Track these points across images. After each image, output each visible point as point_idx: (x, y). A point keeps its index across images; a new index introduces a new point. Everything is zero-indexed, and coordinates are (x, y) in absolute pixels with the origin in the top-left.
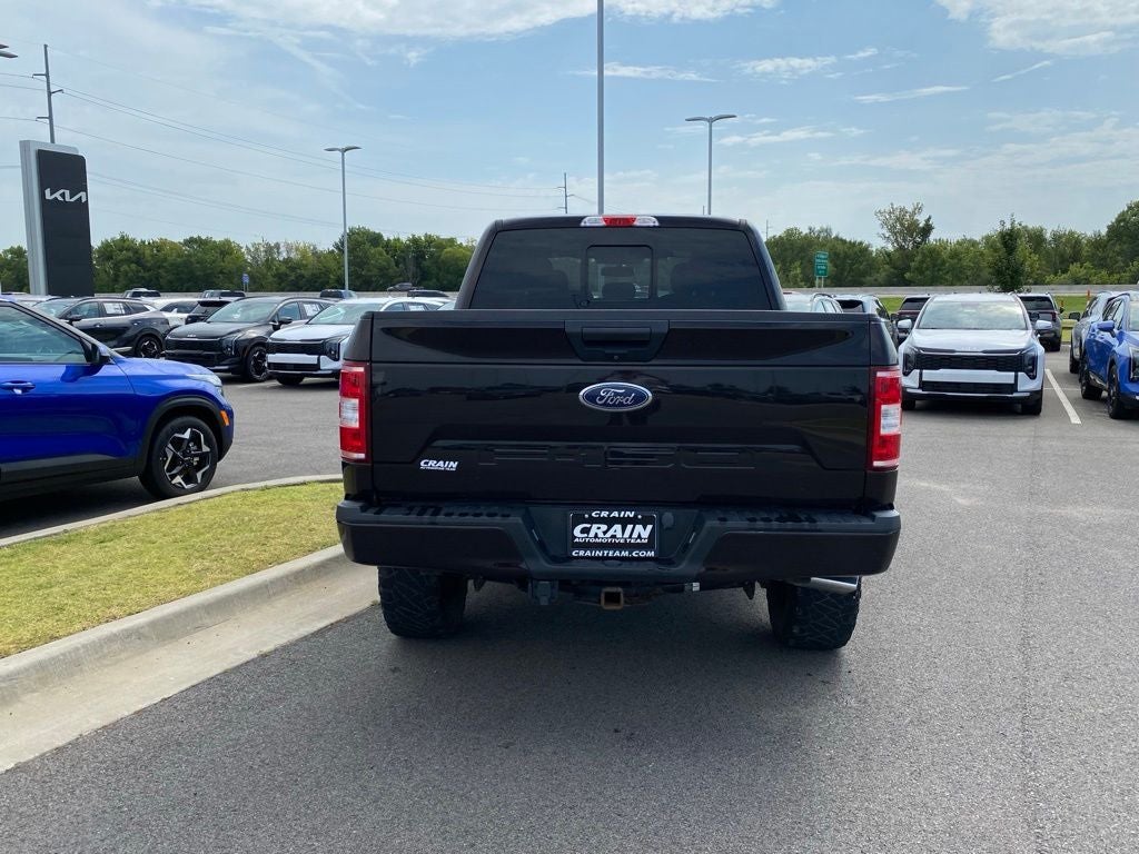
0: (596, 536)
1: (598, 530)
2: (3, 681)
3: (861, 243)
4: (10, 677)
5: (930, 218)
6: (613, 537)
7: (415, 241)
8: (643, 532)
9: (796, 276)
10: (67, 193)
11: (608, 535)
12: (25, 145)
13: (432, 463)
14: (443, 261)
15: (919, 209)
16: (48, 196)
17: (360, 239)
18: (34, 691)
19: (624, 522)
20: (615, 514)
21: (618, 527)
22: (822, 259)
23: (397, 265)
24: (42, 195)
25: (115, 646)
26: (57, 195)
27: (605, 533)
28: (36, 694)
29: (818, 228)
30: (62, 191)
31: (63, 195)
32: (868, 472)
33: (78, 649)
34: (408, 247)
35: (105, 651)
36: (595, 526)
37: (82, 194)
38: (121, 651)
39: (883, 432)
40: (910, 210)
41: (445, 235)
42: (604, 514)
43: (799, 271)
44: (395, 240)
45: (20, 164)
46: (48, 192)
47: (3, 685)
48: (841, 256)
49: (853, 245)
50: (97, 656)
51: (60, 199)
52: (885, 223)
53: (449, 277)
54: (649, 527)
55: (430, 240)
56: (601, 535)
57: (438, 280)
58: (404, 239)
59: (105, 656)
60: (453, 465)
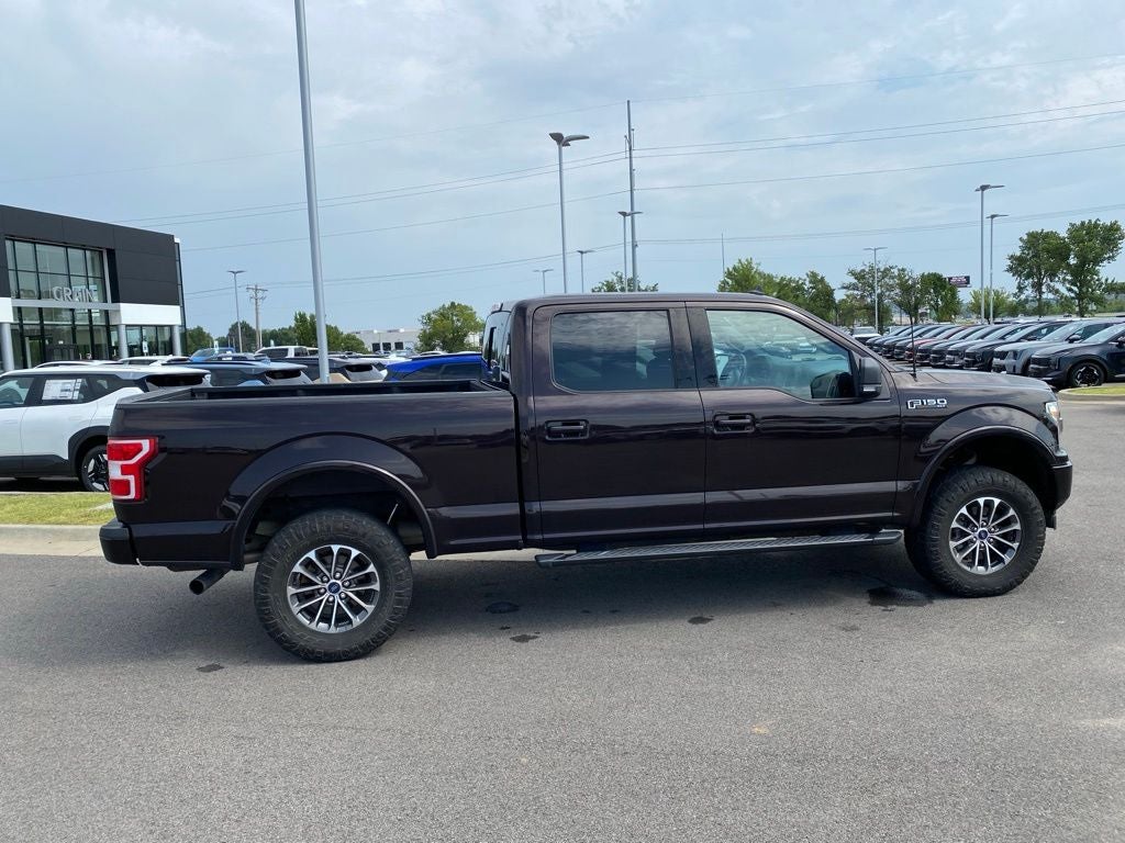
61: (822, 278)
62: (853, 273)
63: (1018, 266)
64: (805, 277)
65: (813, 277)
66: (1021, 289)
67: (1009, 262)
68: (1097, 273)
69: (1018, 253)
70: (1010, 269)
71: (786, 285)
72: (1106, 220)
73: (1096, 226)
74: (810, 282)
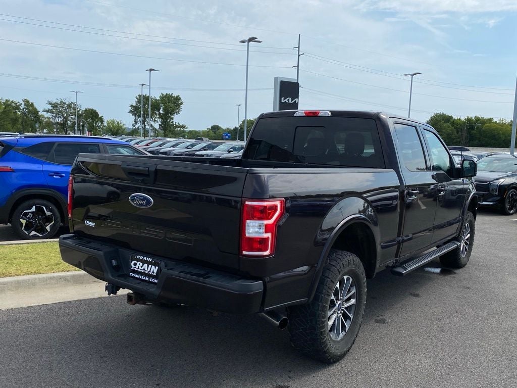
0: (138, 268)
1: (139, 264)
2: (1, 284)
4: (4, 284)
7: (469, 120)
8: (155, 269)
10: (290, 99)
11: (142, 268)
12: (276, 79)
13: (88, 222)
14: (483, 131)
16: (283, 101)
17: (438, 119)
18: (12, 291)
19: (149, 263)
20: (145, 258)
21: (146, 265)
23: (457, 133)
24: (280, 100)
25: (52, 281)
26: (286, 100)
27: (142, 267)
28: (12, 292)
30: (288, 99)
31: (288, 100)
32: (240, 256)
33: (36, 279)
34: (465, 123)
35: (48, 282)
36: (138, 263)
37: (296, 99)
38: (56, 284)
39: (247, 235)
41: (486, 117)
42: (141, 258)
44: (458, 119)
45: (273, 87)
46: (283, 99)
47: (1, 286)
50: (43, 283)
51: (287, 102)
53: (486, 139)
54: (157, 267)
55: (478, 120)
56: (140, 268)
57: (480, 141)
58: (462, 119)
59: (47, 284)
60: (94, 225)
61: (32, 104)
62: (50, 103)
63: (135, 110)
64: (21, 102)
65: (27, 101)
66: (136, 122)
67: (130, 108)
68: (172, 119)
69: (135, 104)
70: (131, 112)
71: (10, 105)
72: (175, 95)
73: (172, 97)
74: (25, 105)
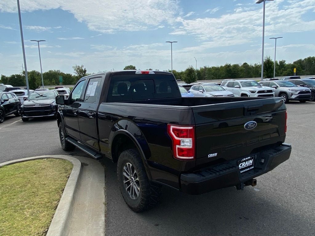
1: (243, 164)
3: (70, 74)
5: (85, 68)
6: (246, 165)
8: (251, 162)
9: (54, 82)
13: (211, 155)
15: (83, 66)
20: (247, 158)
21: (247, 162)
22: (61, 78)
27: (245, 164)
29: (56, 70)
40: (81, 66)
42: (245, 159)
43: (54, 81)
48: (65, 77)
49: (68, 75)
52: (75, 70)
54: (252, 160)
60: (216, 154)
